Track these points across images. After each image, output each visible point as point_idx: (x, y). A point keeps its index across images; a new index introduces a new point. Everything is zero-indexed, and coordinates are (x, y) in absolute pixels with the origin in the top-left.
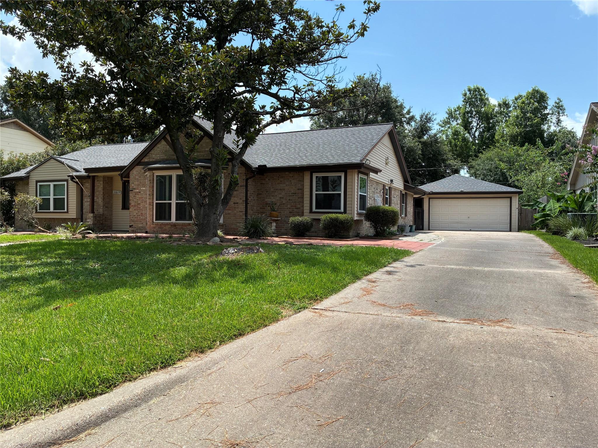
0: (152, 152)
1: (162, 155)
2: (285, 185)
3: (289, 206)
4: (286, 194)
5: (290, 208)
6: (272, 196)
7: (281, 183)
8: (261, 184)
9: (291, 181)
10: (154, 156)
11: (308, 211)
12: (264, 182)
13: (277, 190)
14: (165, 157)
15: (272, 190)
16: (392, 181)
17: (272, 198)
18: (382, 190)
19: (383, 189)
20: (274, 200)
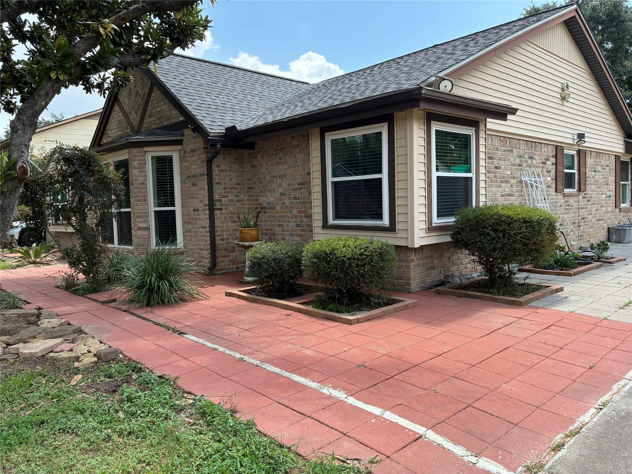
2: (286, 166)
3: (295, 211)
4: (289, 185)
5: (296, 217)
6: (270, 191)
7: (280, 163)
8: (252, 166)
9: (295, 156)
11: (320, 224)
12: (255, 163)
13: (274, 177)
15: (268, 178)
16: (581, 136)
17: (269, 195)
18: (553, 160)
19: (556, 156)
20: (271, 199)
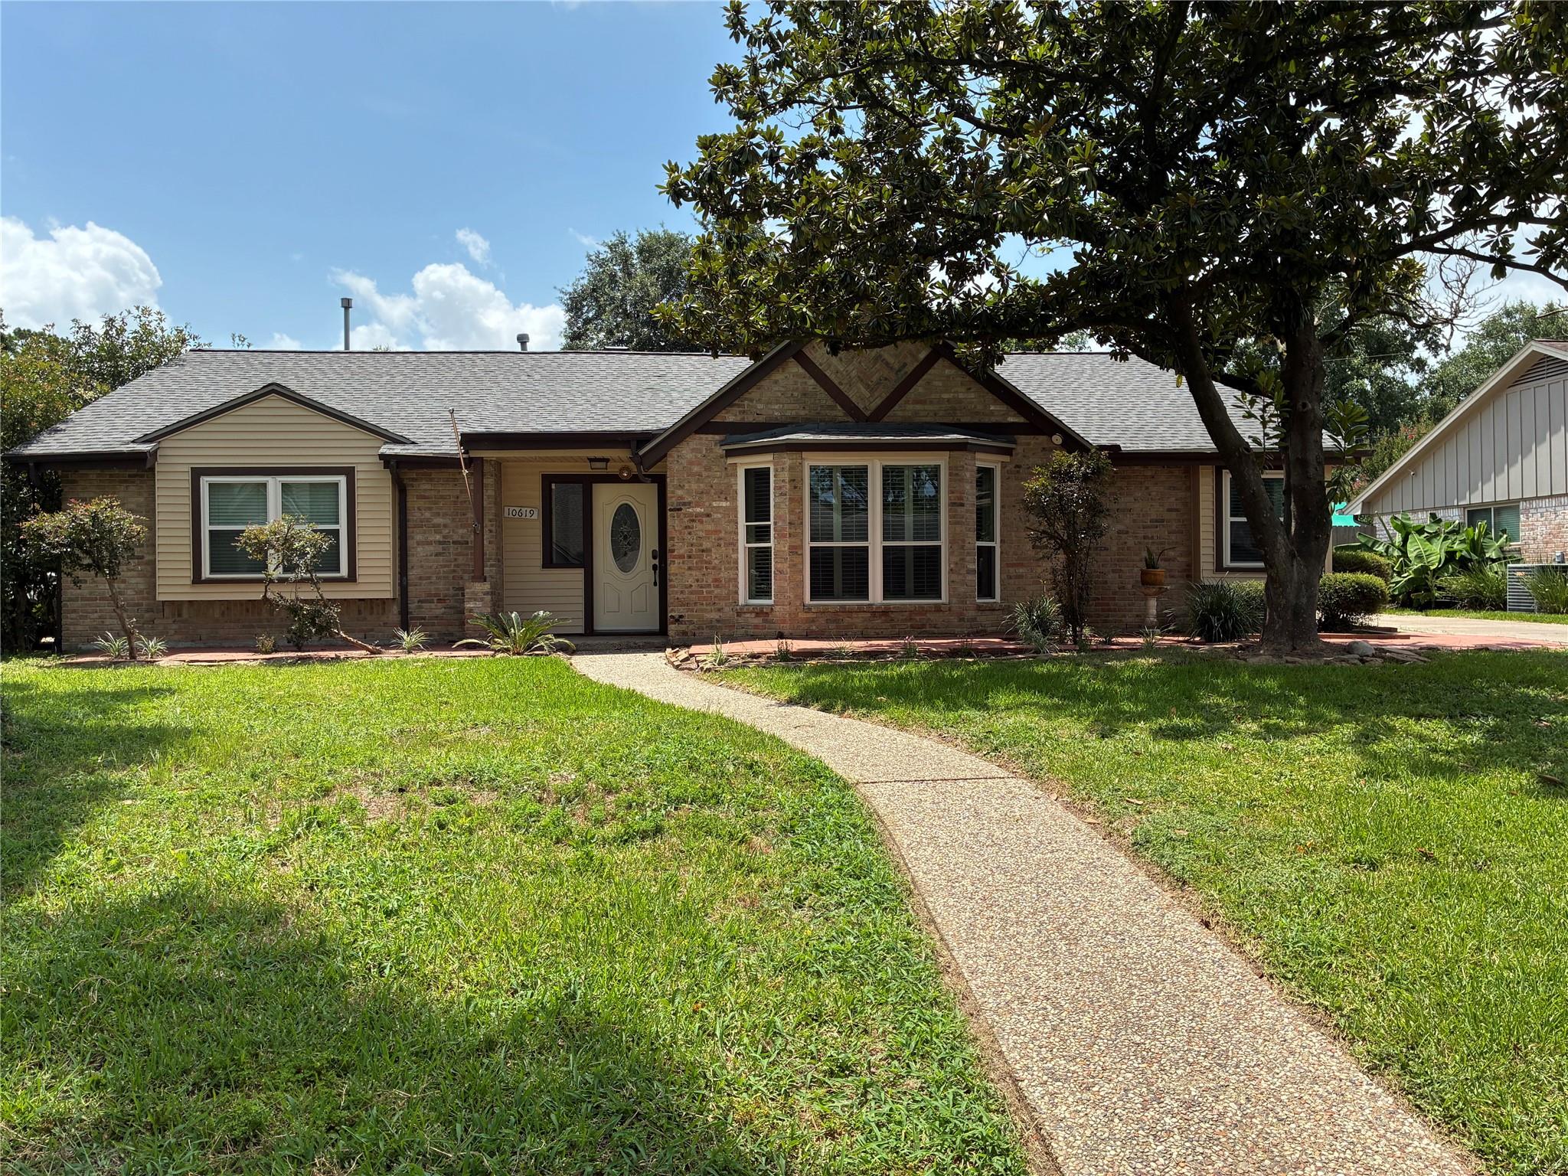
0: (754, 393)
1: (791, 406)
10: (760, 406)
11: (1211, 567)
14: (803, 413)
